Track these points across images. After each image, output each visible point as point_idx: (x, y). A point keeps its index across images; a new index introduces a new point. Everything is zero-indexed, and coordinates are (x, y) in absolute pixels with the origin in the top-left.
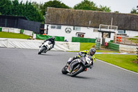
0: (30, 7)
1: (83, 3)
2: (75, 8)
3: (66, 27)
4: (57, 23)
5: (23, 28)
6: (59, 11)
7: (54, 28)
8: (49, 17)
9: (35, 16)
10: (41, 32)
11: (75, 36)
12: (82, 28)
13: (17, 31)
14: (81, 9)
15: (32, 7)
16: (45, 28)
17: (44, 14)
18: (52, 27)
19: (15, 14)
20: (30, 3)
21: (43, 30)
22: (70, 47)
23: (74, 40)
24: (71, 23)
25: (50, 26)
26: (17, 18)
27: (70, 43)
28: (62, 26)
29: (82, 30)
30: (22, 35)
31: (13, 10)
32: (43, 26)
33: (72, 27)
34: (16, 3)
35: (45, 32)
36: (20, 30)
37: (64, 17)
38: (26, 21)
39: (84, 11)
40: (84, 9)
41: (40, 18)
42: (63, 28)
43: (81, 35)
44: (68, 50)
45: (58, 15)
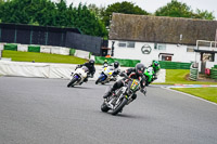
0: (84, 14)
1: (170, 6)
2: (157, 14)
3: (142, 44)
4: (128, 38)
5: (74, 46)
6: (131, 18)
7: (123, 45)
8: (115, 28)
9: (93, 26)
10: (103, 52)
11: (157, 59)
12: (168, 46)
13: (64, 51)
14: (166, 15)
15: (89, 12)
16: (110, 46)
17: (108, 24)
18: (120, 45)
19: (61, 24)
20: (85, 7)
21: (106, 50)
24: (151, 39)
25: (117, 42)
26: (65, 31)
28: (137, 44)
29: (169, 49)
30: (71, 58)
31: (57, 19)
32: (106, 43)
33: (152, 45)
34: (62, 6)
35: (109, 52)
36: (68, 49)
37: (139, 28)
38: (78, 35)
39: (171, 18)
40: (171, 15)
41: (100, 30)
42: (139, 45)
43: (167, 57)
45: (129, 26)
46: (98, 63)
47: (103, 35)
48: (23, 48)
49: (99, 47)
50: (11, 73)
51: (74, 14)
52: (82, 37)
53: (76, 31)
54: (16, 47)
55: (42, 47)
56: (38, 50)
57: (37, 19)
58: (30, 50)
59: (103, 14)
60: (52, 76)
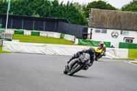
0: (71, 9)
1: (132, 4)
2: (123, 9)
3: (112, 31)
4: (102, 26)
5: (63, 32)
6: (105, 12)
7: (99, 32)
8: (93, 19)
9: (78, 18)
10: (84, 36)
12: (130, 32)
13: (56, 35)
14: (129, 10)
15: (74, 8)
16: (89, 32)
17: (88, 16)
18: (96, 31)
19: (55, 16)
20: (71, 4)
21: (87, 35)
22: (117, 53)
23: (122, 46)
24: (119, 27)
25: (94, 29)
26: (57, 21)
27: (117, 49)
28: (108, 30)
29: (131, 34)
30: (62, 40)
31: (52, 12)
32: (86, 30)
33: (119, 32)
34: (55, 4)
35: (89, 36)
36: (60, 34)
37: (110, 20)
38: (67, 24)
39: (133, 13)
40: (133, 10)
41: (82, 21)
42: (109, 32)
43: (129, 40)
44: (115, 57)
45: (103, 18)
46: (80, 44)
47: (84, 24)
48: (28, 33)
49: (81, 33)
50: (19, 50)
51: (64, 9)
54: (23, 32)
55: (41, 32)
56: (38, 34)
57: (38, 13)
58: (33, 34)
59: (84, 9)
60: (48, 53)
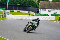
2: (52, 1)
3: (48, 10)
4: (44, 8)
6: (45, 2)
7: (43, 10)
8: (41, 5)
9: (35, 5)
10: (37, 12)
11: (52, 14)
12: (55, 10)
13: (27, 12)
14: (55, 1)
15: (33, 1)
16: (39, 10)
17: (39, 4)
21: (38, 11)
22: (51, 18)
23: (52, 15)
24: (51, 8)
25: (41, 9)
26: (27, 6)
27: (50, 16)
31: (25, 3)
32: (38, 9)
33: (51, 10)
35: (39, 12)
36: (28, 11)
37: (47, 5)
38: (31, 7)
39: (56, 2)
42: (47, 10)
43: (55, 13)
44: (49, 20)
45: (45, 5)
46: (36, 15)
47: (37, 7)
48: (15, 11)
49: (36, 11)
50: (12, 18)
51: (29, 2)
52: (31, 8)
53: (30, 6)
54: (13, 11)
55: (21, 11)
56: (20, 12)
57: (19, 3)
58: (17, 12)
59: (37, 1)
60: (23, 19)
